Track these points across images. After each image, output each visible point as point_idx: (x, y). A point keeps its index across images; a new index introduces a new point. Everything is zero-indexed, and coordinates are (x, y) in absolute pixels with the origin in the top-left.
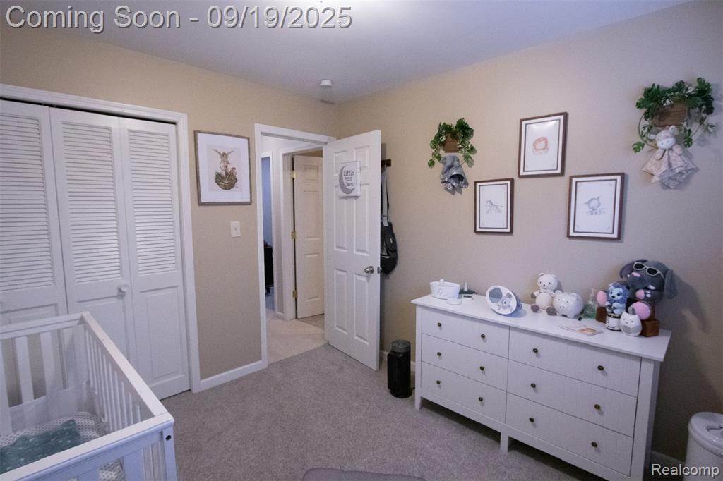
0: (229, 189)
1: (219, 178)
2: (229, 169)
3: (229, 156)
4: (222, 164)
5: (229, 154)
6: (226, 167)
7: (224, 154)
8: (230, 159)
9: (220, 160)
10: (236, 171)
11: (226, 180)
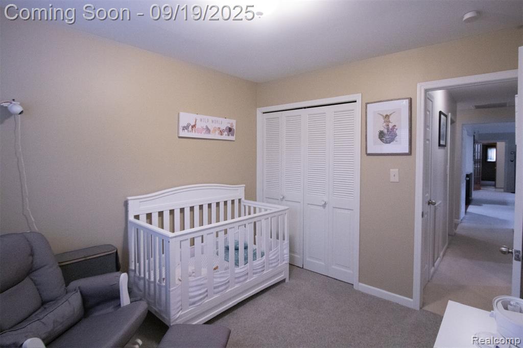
0: (389, 143)
1: (381, 135)
2: (391, 127)
3: (391, 117)
4: (385, 124)
5: (390, 115)
6: (388, 125)
7: (387, 116)
8: (391, 119)
9: (383, 121)
10: (396, 128)
11: (386, 136)
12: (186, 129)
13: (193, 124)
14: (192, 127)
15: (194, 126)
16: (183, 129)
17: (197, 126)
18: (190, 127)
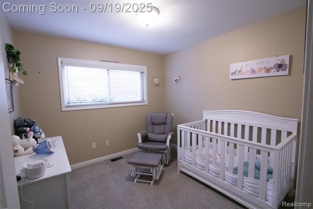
12: (234, 74)
13: (239, 70)
14: (239, 72)
15: (240, 70)
16: (232, 75)
17: (243, 71)
18: (237, 72)
